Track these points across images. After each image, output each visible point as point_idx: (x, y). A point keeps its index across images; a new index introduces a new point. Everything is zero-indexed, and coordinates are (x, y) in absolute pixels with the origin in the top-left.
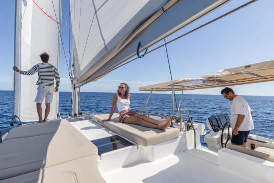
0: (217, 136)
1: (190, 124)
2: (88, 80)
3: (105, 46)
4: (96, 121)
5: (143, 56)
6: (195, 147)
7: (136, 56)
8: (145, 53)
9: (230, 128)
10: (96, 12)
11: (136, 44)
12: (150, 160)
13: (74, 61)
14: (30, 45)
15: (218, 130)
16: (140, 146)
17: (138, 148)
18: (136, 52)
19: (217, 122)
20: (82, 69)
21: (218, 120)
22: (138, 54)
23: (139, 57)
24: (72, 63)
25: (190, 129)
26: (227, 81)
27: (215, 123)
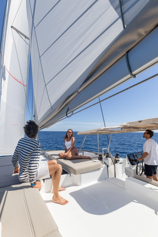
0: (134, 168)
1: (117, 159)
2: (42, 128)
3: (51, 107)
4: (47, 156)
5: (70, 116)
6: (115, 177)
7: (66, 116)
8: (72, 115)
9: (143, 162)
10: (46, 85)
11: (66, 109)
12: (79, 184)
13: (35, 113)
14: (5, 102)
15: (135, 164)
16: (72, 175)
17: (70, 176)
18: (66, 114)
19: (134, 158)
20: (39, 119)
21: (135, 156)
22: (67, 115)
23: (67, 117)
24: (33, 114)
25: (117, 163)
26: (141, 128)
27: (132, 158)
